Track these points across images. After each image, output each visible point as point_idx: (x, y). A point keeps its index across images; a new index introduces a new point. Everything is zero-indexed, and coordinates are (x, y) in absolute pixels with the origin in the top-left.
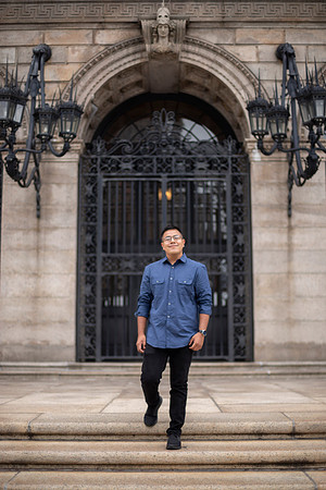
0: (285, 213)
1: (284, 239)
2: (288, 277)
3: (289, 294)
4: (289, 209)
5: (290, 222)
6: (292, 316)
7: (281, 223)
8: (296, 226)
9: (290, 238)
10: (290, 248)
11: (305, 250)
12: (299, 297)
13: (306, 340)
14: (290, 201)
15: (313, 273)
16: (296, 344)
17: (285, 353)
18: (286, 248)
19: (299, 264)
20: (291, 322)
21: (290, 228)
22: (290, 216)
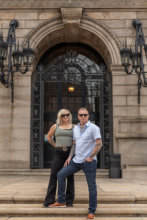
0: (11, 100)
1: (10, 112)
2: (10, 130)
3: (10, 138)
4: (12, 98)
5: (12, 104)
6: (11, 148)
7: (9, 105)
8: (15, 106)
9: (12, 112)
10: (12, 116)
11: (19, 117)
12: (15, 139)
13: (18, 159)
14: (13, 95)
15: (22, 128)
16: (13, 161)
17: (7, 165)
18: (10, 116)
19: (16, 124)
20: (11, 151)
21: (13, 107)
22: (12, 101)
